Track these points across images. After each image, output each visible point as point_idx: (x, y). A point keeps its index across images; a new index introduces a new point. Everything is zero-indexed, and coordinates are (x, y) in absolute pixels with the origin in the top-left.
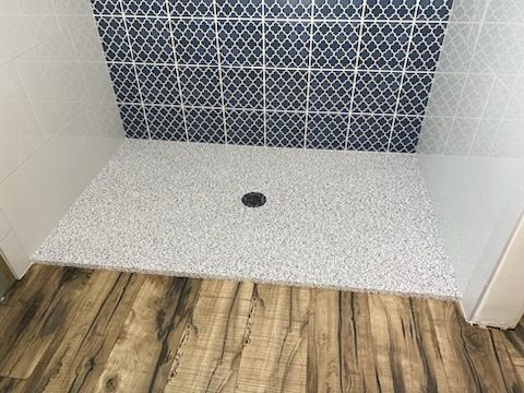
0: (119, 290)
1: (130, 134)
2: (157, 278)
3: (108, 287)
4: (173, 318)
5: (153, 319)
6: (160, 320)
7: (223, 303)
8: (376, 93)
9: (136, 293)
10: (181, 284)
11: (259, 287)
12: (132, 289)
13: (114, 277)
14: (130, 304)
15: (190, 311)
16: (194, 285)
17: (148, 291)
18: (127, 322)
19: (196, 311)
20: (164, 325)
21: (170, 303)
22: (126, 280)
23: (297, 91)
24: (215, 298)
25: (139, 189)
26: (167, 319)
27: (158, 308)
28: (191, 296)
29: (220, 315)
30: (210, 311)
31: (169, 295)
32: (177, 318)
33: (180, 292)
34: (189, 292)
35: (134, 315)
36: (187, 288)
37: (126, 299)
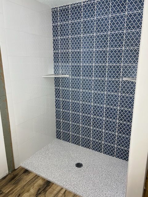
0: (34, 179)
1: (57, 137)
2: (43, 179)
3: (32, 177)
4: (42, 191)
5: (37, 190)
6: (38, 191)
7: (55, 192)
9: (37, 181)
10: (48, 183)
11: (67, 191)
12: (36, 180)
13: (35, 175)
14: (34, 184)
15: (47, 191)
16: (51, 184)
17: (40, 182)
18: (31, 188)
19: (48, 192)
20: (39, 192)
21: (43, 187)
22: (37, 177)
23: (100, 136)
24: (54, 190)
25: (52, 154)
26: (40, 191)
27: (40, 187)
28: (49, 187)
30: (51, 193)
31: (44, 185)
32: (43, 192)
33: (48, 184)
34: (49, 186)
35: (33, 187)
36: (49, 185)
37: (34, 182)
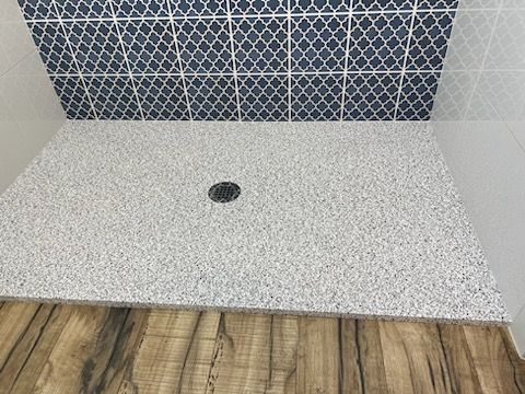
0: (35, 330)
1: (71, 115)
2: (86, 309)
3: (21, 326)
4: (105, 373)
5: (76, 376)
6: (86, 376)
7: (176, 346)
8: (378, 43)
9: (57, 334)
10: (122, 317)
12: (53, 328)
13: (30, 311)
14: (47, 353)
15: (131, 359)
16: (137, 318)
17: (76, 331)
18: (40, 382)
19: (138, 360)
20: (91, 385)
21: (103, 348)
22: (47, 312)
23: (275, 46)
24: (166, 338)
25: (77, 185)
26: (97, 374)
27: (85, 358)
28: (134, 335)
29: (171, 365)
30: (158, 359)
31: (103, 335)
32: (111, 372)
33: (121, 321)
34: (130, 330)
35: (51, 370)
36: (128, 325)
37: (43, 345)
